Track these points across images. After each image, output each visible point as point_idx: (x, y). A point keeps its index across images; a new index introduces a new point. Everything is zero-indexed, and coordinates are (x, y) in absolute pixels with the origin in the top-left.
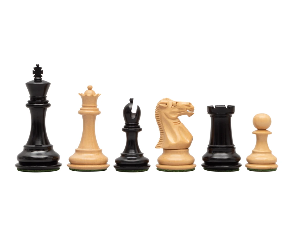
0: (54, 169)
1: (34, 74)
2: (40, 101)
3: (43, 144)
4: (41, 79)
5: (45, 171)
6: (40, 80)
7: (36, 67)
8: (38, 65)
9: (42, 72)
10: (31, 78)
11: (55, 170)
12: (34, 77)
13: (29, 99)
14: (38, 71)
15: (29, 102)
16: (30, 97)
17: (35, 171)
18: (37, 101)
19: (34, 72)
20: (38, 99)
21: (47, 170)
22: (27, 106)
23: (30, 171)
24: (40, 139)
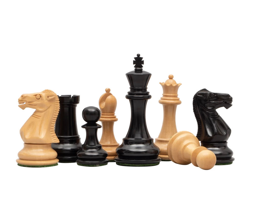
0: (153, 163)
1: (135, 65)
2: (140, 92)
3: (142, 137)
4: (142, 69)
5: (143, 165)
6: (141, 71)
7: (137, 57)
8: (138, 55)
9: (143, 62)
10: (132, 68)
11: (154, 165)
12: (135, 67)
13: (129, 90)
14: (138, 61)
15: (129, 93)
16: (130, 88)
17: (132, 165)
18: (137, 92)
19: (134, 62)
20: (139, 90)
21: (145, 165)
22: (127, 97)
23: (128, 164)
24: (140, 132)
